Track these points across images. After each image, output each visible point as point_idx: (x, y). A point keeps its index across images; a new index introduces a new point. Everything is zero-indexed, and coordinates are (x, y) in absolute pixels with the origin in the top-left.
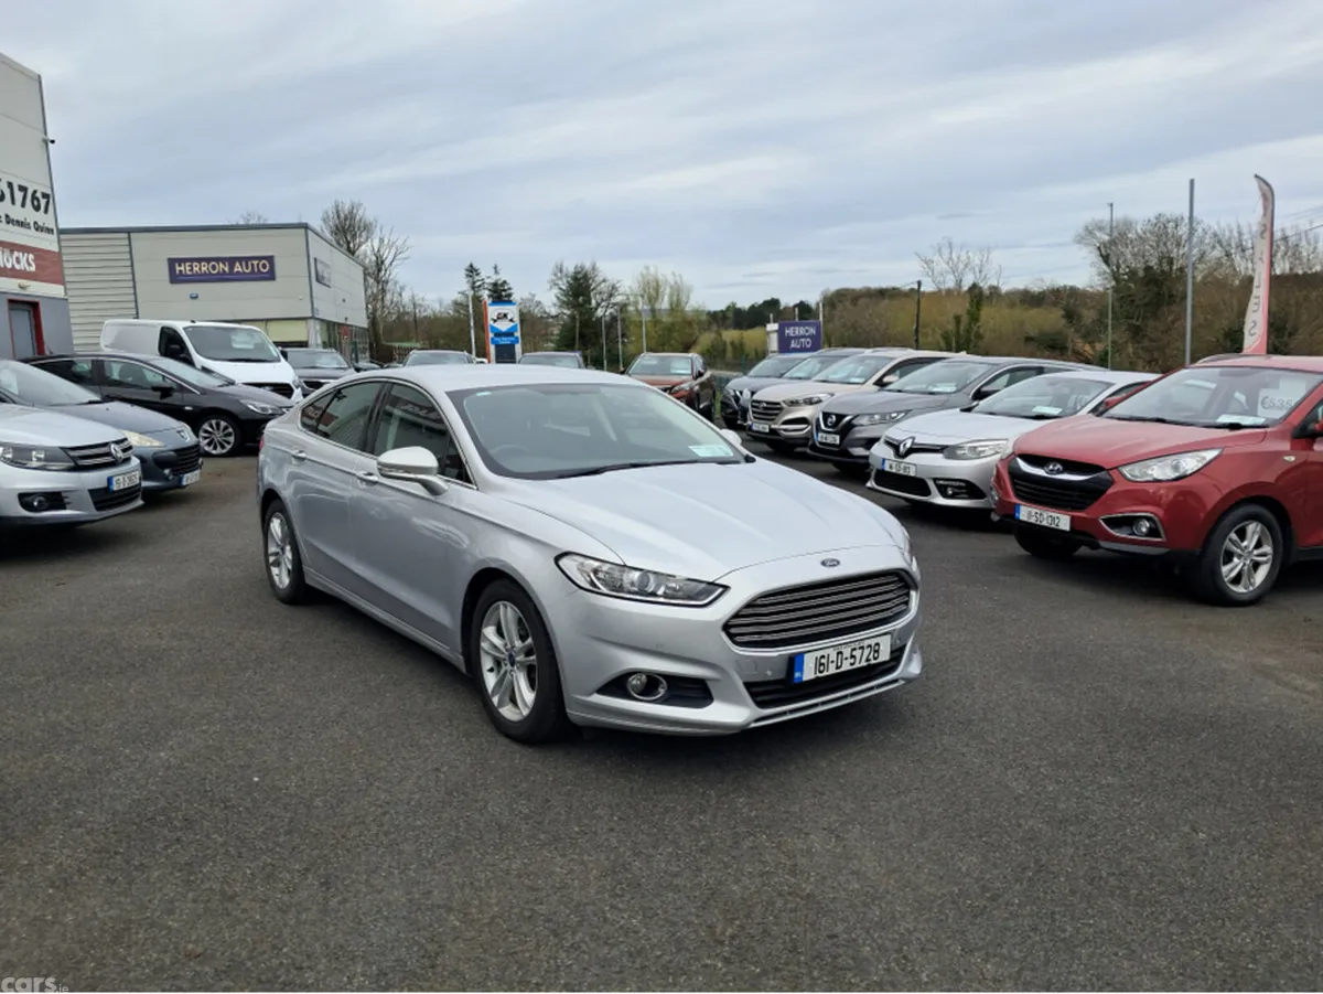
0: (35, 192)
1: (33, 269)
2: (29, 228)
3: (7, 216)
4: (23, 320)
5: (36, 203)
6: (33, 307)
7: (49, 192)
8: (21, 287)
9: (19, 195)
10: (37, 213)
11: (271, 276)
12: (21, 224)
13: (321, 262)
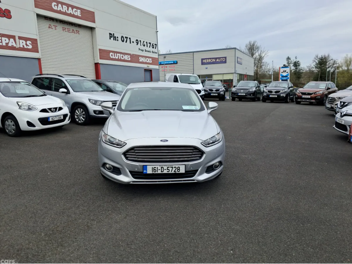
0: (153, 44)
1: (151, 62)
2: (151, 52)
3: (145, 50)
4: (148, 74)
5: (153, 46)
6: (150, 71)
7: (156, 43)
8: (147, 66)
9: (149, 45)
10: (153, 49)
11: (225, 62)
12: (149, 51)
13: (240, 58)
